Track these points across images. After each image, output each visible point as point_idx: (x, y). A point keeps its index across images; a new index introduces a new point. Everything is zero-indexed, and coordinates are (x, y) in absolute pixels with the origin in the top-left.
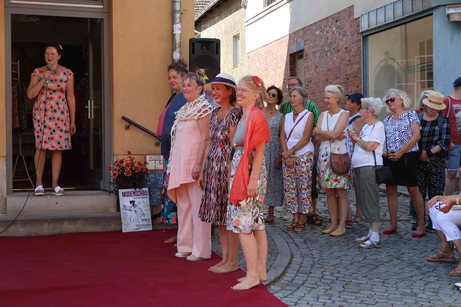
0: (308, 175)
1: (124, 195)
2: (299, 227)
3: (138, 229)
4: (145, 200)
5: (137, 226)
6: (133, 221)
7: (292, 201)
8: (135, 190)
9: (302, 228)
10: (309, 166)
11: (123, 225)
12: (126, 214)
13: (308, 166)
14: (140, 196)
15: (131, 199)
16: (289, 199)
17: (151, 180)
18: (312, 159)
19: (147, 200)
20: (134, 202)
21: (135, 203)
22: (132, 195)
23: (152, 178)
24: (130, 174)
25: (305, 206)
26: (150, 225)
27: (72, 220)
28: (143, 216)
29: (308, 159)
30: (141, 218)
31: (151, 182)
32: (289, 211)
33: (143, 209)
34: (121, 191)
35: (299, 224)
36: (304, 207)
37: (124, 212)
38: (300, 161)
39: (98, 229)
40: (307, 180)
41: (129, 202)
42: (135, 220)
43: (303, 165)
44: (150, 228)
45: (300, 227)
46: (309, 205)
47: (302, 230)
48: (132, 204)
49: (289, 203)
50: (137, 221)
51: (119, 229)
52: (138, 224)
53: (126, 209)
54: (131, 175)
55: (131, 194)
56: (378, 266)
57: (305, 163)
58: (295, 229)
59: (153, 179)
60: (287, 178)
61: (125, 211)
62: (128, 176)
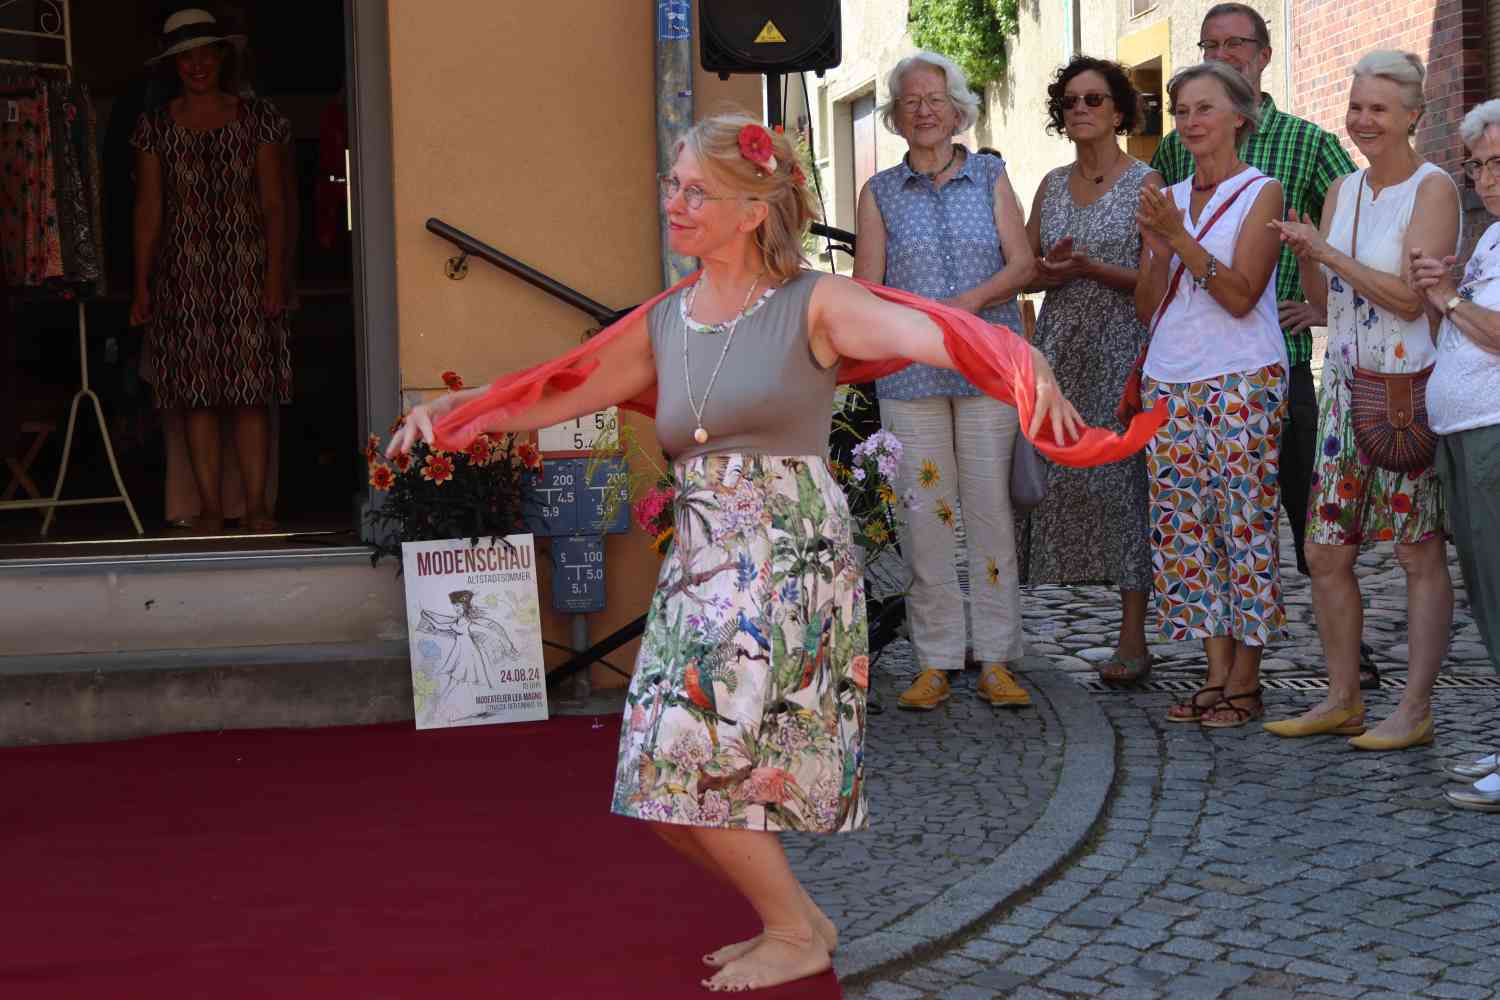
0: (1255, 468)
1: (425, 564)
2: (1224, 705)
3: (484, 715)
4: (517, 587)
5: (479, 700)
6: (464, 679)
7: (1185, 581)
8: (475, 542)
9: (1237, 710)
10: (1264, 426)
11: (417, 699)
12: (431, 653)
13: (1256, 428)
14: (497, 571)
15: (458, 582)
16: (1172, 577)
17: (561, 500)
18: (1279, 395)
19: (527, 588)
20: (470, 595)
21: (474, 602)
22: (462, 566)
23: (566, 489)
24: (446, 471)
25: (1252, 613)
26: (537, 696)
27: (198, 675)
28: (508, 660)
29: (1257, 395)
30: (499, 668)
31: (559, 504)
32: (1177, 630)
33: (511, 626)
34: (411, 549)
35: (1228, 693)
36: (1247, 616)
37: (422, 643)
38: (1222, 402)
39: (313, 714)
40: (1253, 493)
41: (449, 600)
42: (471, 677)
43: (1235, 422)
44: (540, 712)
45: (1232, 708)
46: (1268, 605)
47: (1236, 723)
48: (461, 607)
49: (1174, 591)
50: (483, 680)
51: (401, 716)
52: (485, 692)
53: (432, 629)
54: (450, 478)
55: (458, 561)
56: (1473, 895)
57: (1245, 415)
58: (1205, 716)
59: (570, 495)
60: (1162, 480)
61: (430, 637)
62: (439, 482)
